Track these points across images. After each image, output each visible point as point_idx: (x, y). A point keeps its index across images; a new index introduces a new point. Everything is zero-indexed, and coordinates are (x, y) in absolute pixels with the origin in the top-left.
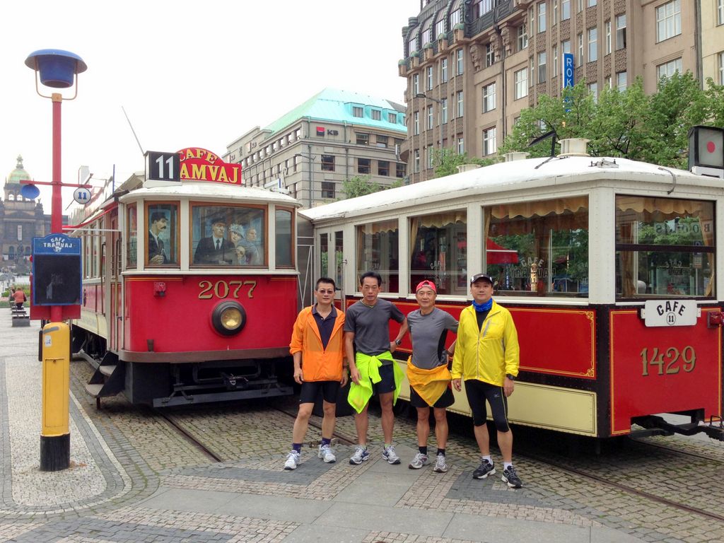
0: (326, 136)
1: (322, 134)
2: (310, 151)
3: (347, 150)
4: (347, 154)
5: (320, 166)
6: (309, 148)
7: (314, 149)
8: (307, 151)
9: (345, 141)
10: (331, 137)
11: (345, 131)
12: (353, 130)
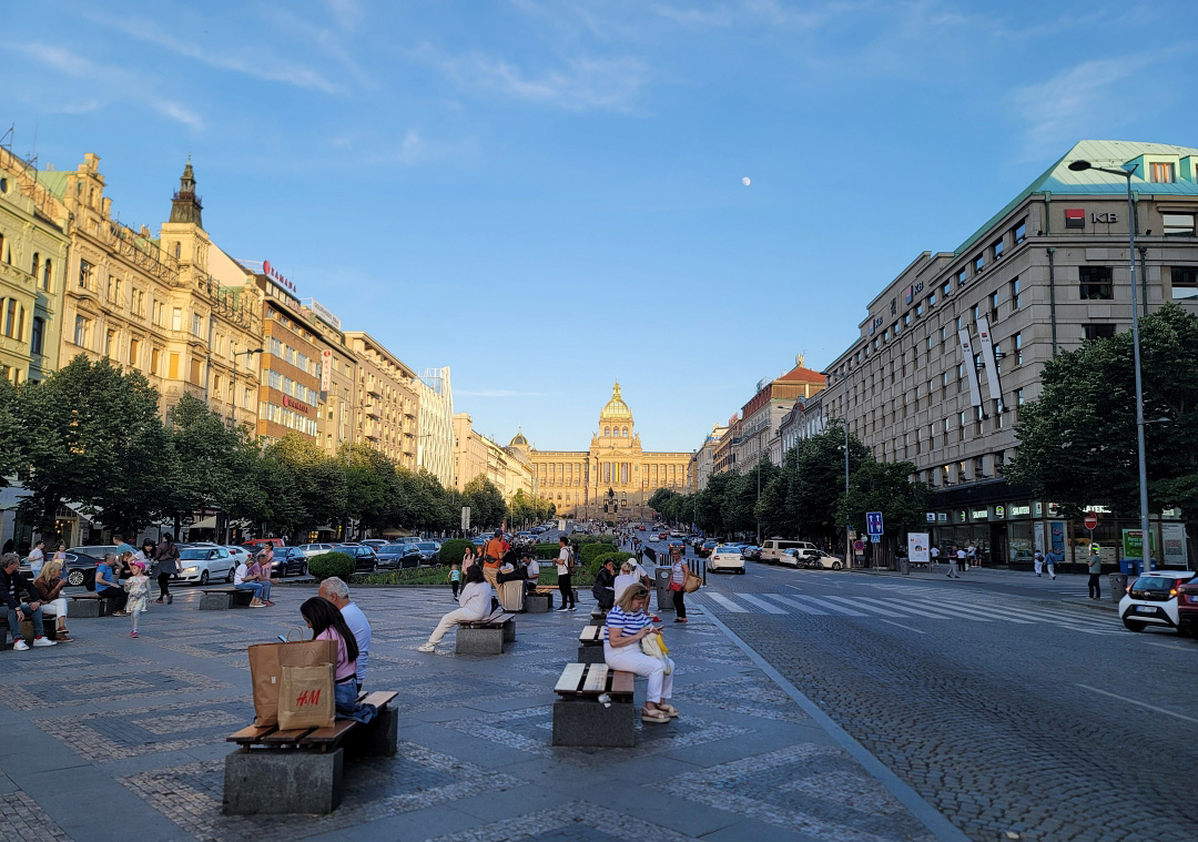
0: (1089, 228)
1: (1080, 225)
2: (1051, 260)
3: (1142, 251)
4: (1143, 260)
5: (1076, 291)
6: (1050, 254)
7: (1061, 256)
8: (1046, 261)
9: (1137, 233)
10: (1102, 229)
11: (1136, 212)
12: (1154, 206)
